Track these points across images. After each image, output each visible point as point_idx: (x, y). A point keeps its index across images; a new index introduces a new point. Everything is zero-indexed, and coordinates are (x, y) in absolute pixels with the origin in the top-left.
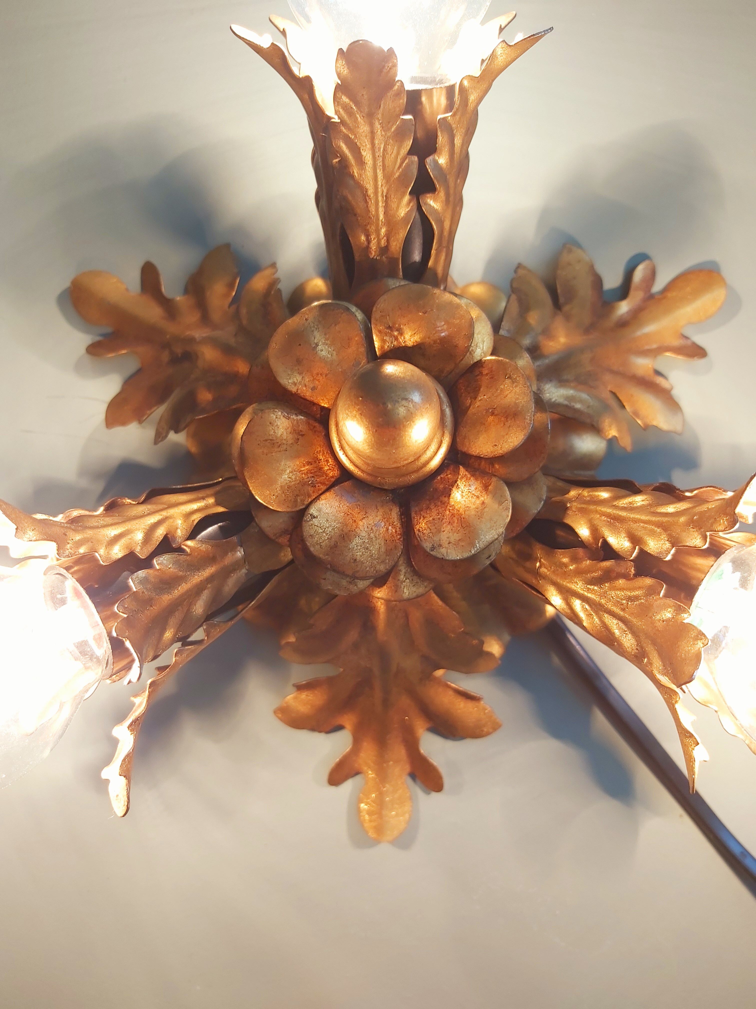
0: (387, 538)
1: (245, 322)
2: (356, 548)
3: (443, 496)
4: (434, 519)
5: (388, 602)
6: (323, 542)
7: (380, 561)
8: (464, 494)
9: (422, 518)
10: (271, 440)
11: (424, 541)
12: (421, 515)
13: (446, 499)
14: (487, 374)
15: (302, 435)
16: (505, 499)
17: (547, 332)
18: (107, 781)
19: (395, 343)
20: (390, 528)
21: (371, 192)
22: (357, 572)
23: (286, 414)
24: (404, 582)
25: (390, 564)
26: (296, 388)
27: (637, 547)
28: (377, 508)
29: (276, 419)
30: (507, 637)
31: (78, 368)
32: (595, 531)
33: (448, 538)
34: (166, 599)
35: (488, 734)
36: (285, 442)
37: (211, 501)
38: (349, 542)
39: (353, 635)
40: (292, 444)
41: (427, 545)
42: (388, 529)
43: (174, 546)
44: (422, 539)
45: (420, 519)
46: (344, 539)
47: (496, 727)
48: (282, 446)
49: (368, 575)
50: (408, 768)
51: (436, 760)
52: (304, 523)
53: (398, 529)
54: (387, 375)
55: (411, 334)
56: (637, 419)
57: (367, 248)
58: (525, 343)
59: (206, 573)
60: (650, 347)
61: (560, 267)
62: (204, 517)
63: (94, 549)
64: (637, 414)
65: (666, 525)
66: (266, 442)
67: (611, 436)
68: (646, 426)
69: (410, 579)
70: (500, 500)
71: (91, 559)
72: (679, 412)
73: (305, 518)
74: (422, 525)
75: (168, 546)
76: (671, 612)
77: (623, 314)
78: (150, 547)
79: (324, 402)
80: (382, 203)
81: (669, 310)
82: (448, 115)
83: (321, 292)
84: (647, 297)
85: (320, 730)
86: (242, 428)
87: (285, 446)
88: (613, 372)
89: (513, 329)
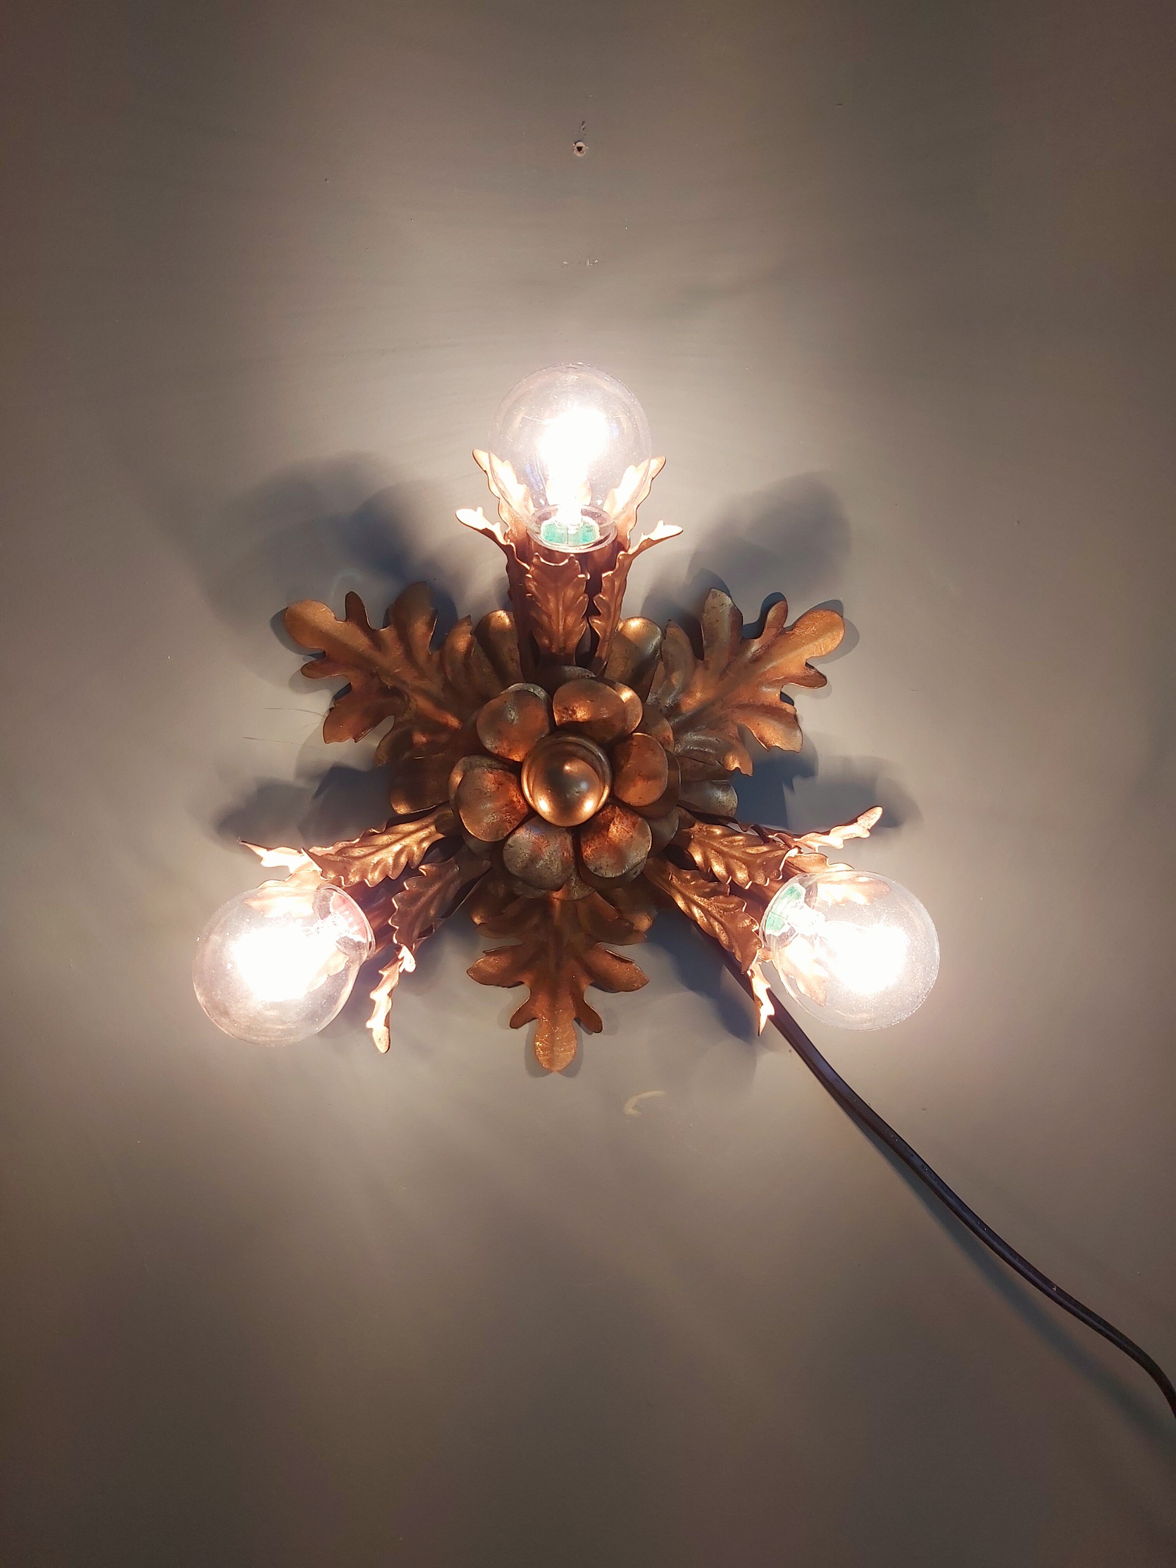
0: (563, 860)
1: (450, 678)
2: (541, 868)
3: (604, 830)
4: (597, 848)
5: (563, 902)
6: (518, 864)
7: (558, 875)
8: (618, 829)
9: (588, 847)
10: (479, 789)
11: (590, 864)
13: (606, 833)
14: (635, 745)
15: (501, 784)
16: (647, 834)
17: (686, 689)
18: (372, 1029)
19: (570, 719)
20: (565, 853)
21: (554, 618)
22: (541, 881)
23: (491, 770)
24: (575, 887)
25: (565, 876)
26: (497, 750)
27: (731, 877)
28: (556, 837)
29: (484, 773)
30: (655, 913)
31: (293, 684)
32: (706, 860)
33: (606, 862)
34: (414, 909)
35: (638, 988)
36: (490, 790)
37: (433, 828)
38: (536, 864)
39: (535, 920)
40: (494, 791)
41: (592, 868)
42: (563, 854)
43: (412, 868)
44: (588, 863)
45: (587, 847)
46: (533, 862)
47: (644, 983)
49: (549, 883)
50: (574, 1014)
51: (597, 1008)
52: (504, 851)
53: (571, 854)
54: (567, 771)
55: (581, 714)
56: (761, 743)
57: (550, 648)
58: (668, 702)
59: (436, 887)
60: (778, 678)
61: (706, 611)
62: (430, 844)
63: (364, 876)
64: (762, 739)
65: (750, 865)
66: (476, 792)
67: (734, 768)
68: (770, 747)
69: (579, 885)
70: (643, 834)
71: (362, 883)
72: (798, 734)
73: (505, 848)
74: (588, 852)
75: (410, 870)
76: (747, 922)
77: (757, 650)
78: (399, 872)
79: (517, 758)
80: (561, 623)
81: (796, 647)
82: (610, 573)
83: (504, 624)
84: (779, 632)
85: (504, 985)
86: (458, 779)
87: (489, 794)
88: (742, 707)
89: (660, 691)
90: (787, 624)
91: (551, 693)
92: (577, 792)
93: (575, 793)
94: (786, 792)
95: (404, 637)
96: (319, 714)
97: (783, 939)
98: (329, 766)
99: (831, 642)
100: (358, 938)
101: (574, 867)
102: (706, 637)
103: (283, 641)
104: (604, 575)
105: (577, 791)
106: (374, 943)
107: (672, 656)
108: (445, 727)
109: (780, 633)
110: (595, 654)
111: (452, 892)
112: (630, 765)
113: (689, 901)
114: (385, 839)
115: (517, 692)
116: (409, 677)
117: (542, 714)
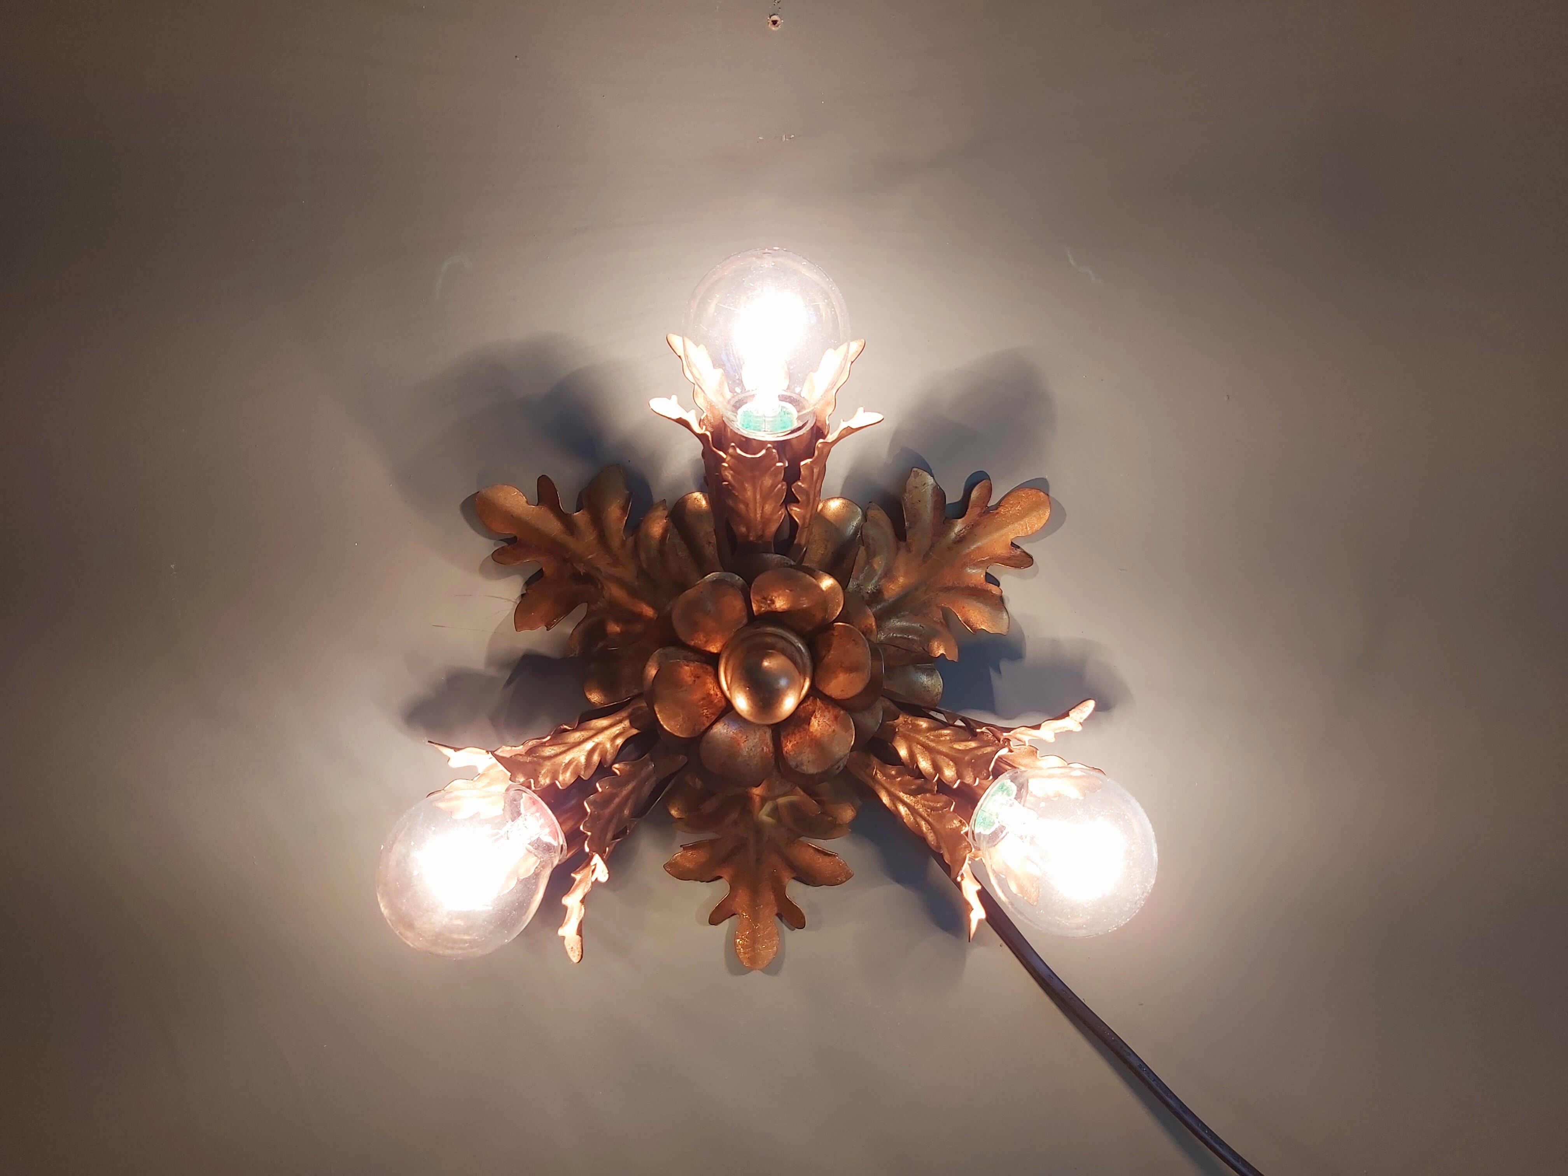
0: (762, 756)
1: (645, 566)
3: (804, 727)
4: (797, 743)
5: (762, 797)
7: (758, 774)
8: (820, 723)
9: (789, 742)
10: (675, 683)
12: (788, 739)
13: (807, 727)
14: (837, 636)
15: (698, 677)
16: (850, 727)
17: (888, 574)
18: (564, 938)
19: (769, 609)
20: (765, 748)
22: (740, 775)
23: (686, 663)
24: (775, 783)
26: (693, 642)
27: (938, 775)
28: (754, 736)
31: (483, 570)
32: (912, 755)
33: (808, 757)
34: (608, 811)
35: (842, 882)
36: (685, 684)
37: (626, 723)
39: (734, 815)
40: (690, 685)
41: (792, 764)
42: (763, 749)
43: (605, 766)
44: (789, 759)
45: (787, 742)
46: (731, 758)
47: (849, 876)
48: (684, 687)
50: (776, 910)
51: (800, 903)
52: (701, 747)
53: (771, 749)
54: (766, 667)
55: (781, 604)
56: (967, 627)
57: (747, 536)
58: (870, 588)
59: (630, 787)
60: (983, 559)
61: (907, 491)
62: (624, 740)
63: (555, 777)
64: (967, 622)
65: (957, 761)
66: (672, 685)
67: (939, 654)
68: (976, 631)
70: (846, 728)
71: (553, 785)
72: (1005, 614)
73: (703, 742)
74: (788, 746)
75: (603, 770)
76: (956, 823)
77: (961, 530)
78: (591, 772)
79: (714, 649)
80: (759, 512)
81: (1001, 526)
82: (808, 461)
83: (700, 506)
84: (983, 511)
85: (703, 879)
86: (652, 672)
88: (947, 589)
89: (861, 577)
90: (992, 503)
91: (749, 581)
92: (777, 690)
93: (775, 690)
94: (993, 674)
95: (598, 521)
96: (510, 600)
97: (994, 838)
98: (521, 654)
99: (1037, 521)
100: (549, 839)
101: (774, 763)
102: (908, 518)
103: (473, 527)
104: (802, 463)
105: (777, 688)
106: (565, 847)
107: (873, 539)
108: (639, 617)
109: (984, 513)
110: (793, 542)
111: (646, 791)
112: (832, 656)
113: (894, 798)
114: (577, 736)
115: (715, 582)
116: (603, 564)
117: (738, 604)
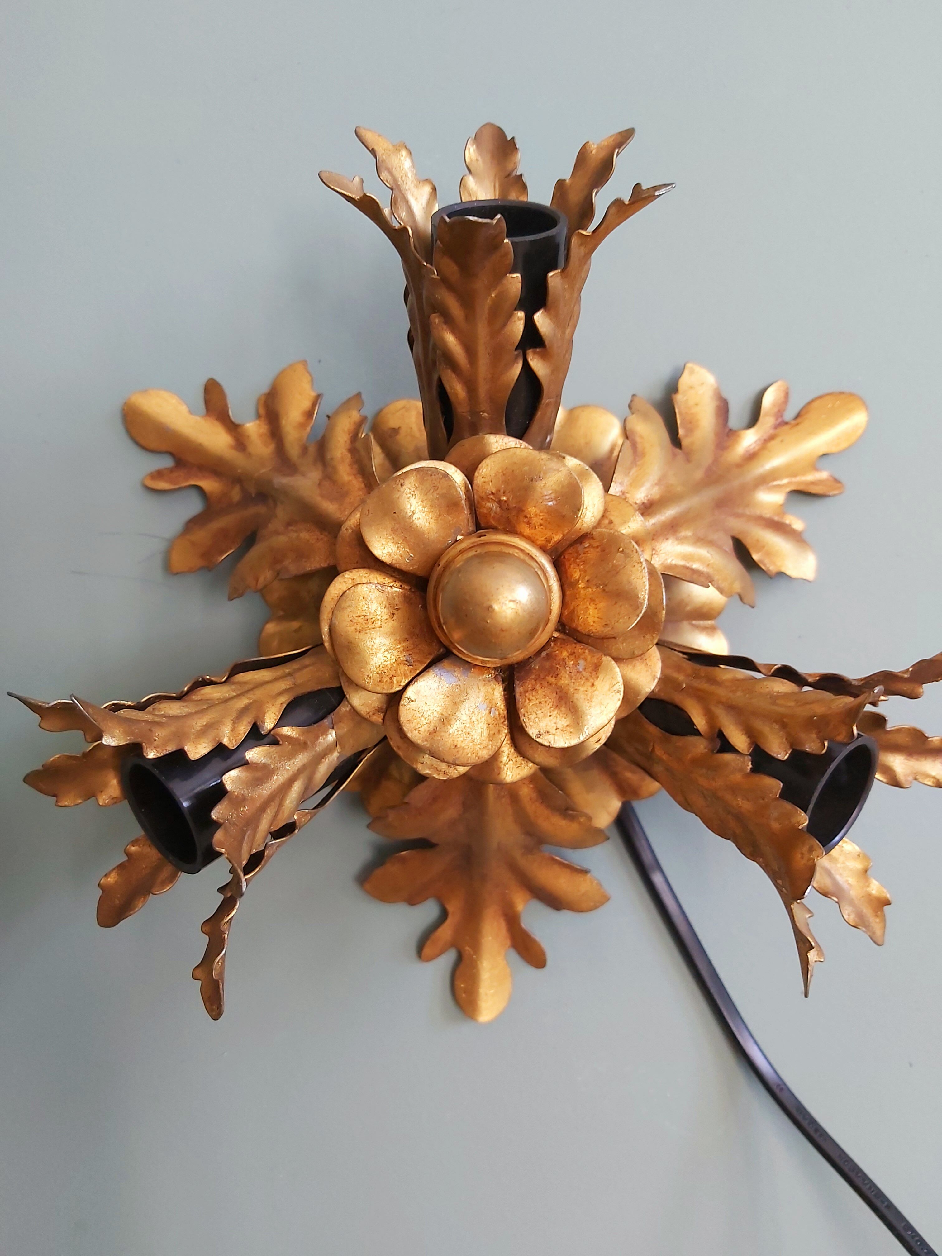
0: (490, 721)
2: (456, 733)
3: (551, 675)
4: (540, 702)
6: (421, 727)
7: (482, 747)
8: (572, 674)
9: (527, 701)
10: (364, 616)
11: (530, 727)
12: (526, 696)
13: (554, 678)
14: (597, 547)
15: (398, 609)
16: (616, 682)
20: (493, 710)
22: (458, 758)
23: (380, 588)
24: (507, 764)
25: (493, 749)
26: (391, 558)
27: (754, 744)
28: (478, 688)
29: (370, 594)
32: (713, 720)
33: (555, 725)
35: (594, 908)
36: (379, 618)
38: (449, 727)
40: (386, 619)
41: (533, 731)
42: (490, 712)
43: (262, 732)
44: (528, 724)
45: (525, 701)
46: (444, 724)
47: (603, 900)
48: (377, 622)
49: (469, 761)
50: (508, 944)
52: (401, 707)
53: (501, 712)
58: (640, 496)
59: (298, 762)
60: (779, 483)
61: (680, 391)
62: (292, 698)
66: (359, 619)
68: (773, 573)
69: (514, 760)
70: (611, 681)
72: (810, 557)
73: (402, 702)
74: (527, 708)
77: (750, 445)
78: (239, 738)
79: (420, 568)
82: (559, 272)
84: (778, 424)
87: (379, 622)
89: (627, 481)
90: (790, 412)
91: (470, 473)
92: (511, 601)
93: (507, 602)
95: (275, 430)
101: (506, 731)
102: (682, 424)
104: (550, 274)
105: (510, 598)
107: (641, 437)
109: (780, 426)
110: (535, 418)
111: (324, 769)
114: (225, 690)
115: (419, 471)
116: (278, 477)
